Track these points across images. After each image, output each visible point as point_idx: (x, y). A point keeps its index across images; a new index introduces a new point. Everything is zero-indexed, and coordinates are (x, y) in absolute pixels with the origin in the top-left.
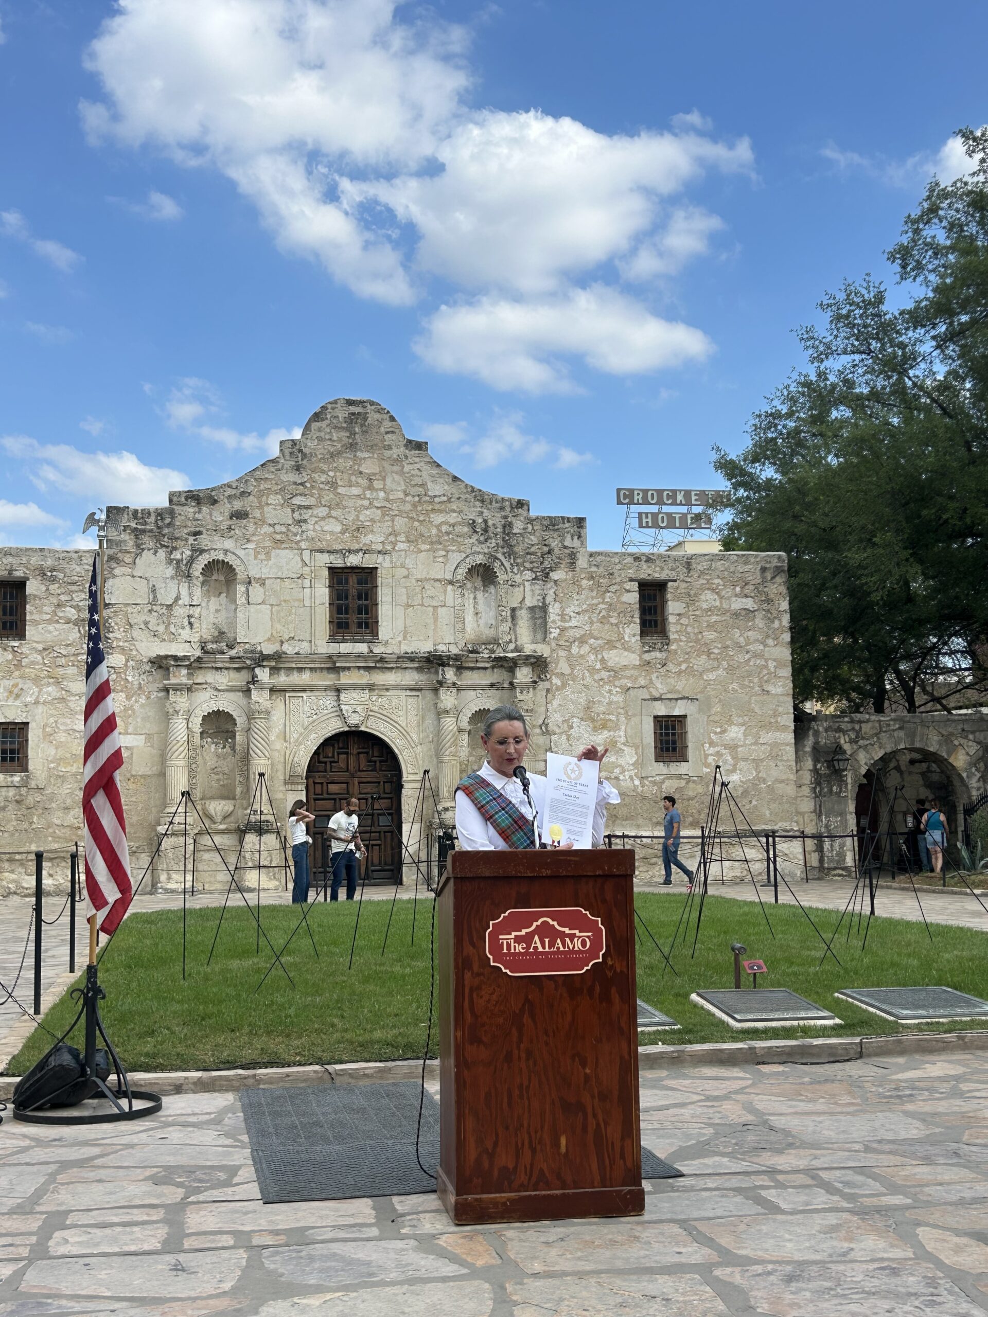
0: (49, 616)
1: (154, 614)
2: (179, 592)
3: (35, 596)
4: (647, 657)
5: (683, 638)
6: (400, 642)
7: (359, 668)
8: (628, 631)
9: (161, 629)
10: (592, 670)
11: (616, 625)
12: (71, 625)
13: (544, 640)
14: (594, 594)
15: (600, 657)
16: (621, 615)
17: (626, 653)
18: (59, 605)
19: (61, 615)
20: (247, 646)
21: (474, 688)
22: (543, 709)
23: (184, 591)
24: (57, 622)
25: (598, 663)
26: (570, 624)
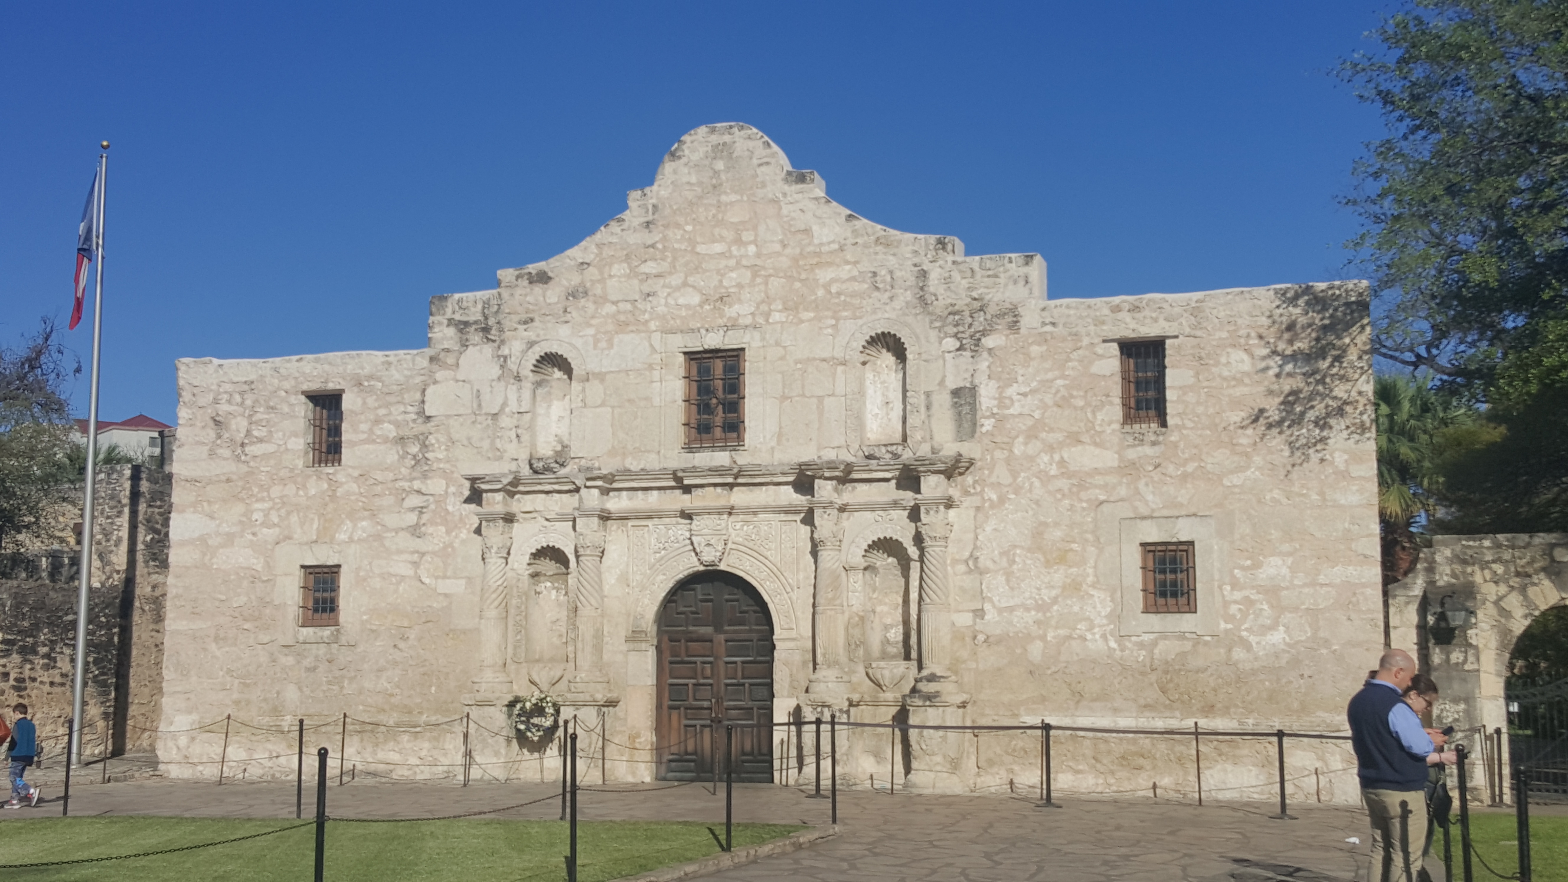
0: (365, 436)
1: (479, 426)
2: (506, 398)
3: (352, 411)
4: (1132, 454)
5: (1190, 424)
6: (773, 448)
7: (715, 485)
8: (1100, 416)
9: (486, 444)
10: (1045, 478)
11: (1082, 408)
12: (388, 445)
13: (973, 436)
14: (1047, 365)
15: (1057, 457)
16: (1090, 394)
17: (1097, 451)
18: (377, 421)
19: (379, 433)
20: (583, 462)
21: (871, 508)
22: (971, 536)
23: (512, 396)
24: (374, 442)
25: (1054, 466)
26: (1011, 411)
